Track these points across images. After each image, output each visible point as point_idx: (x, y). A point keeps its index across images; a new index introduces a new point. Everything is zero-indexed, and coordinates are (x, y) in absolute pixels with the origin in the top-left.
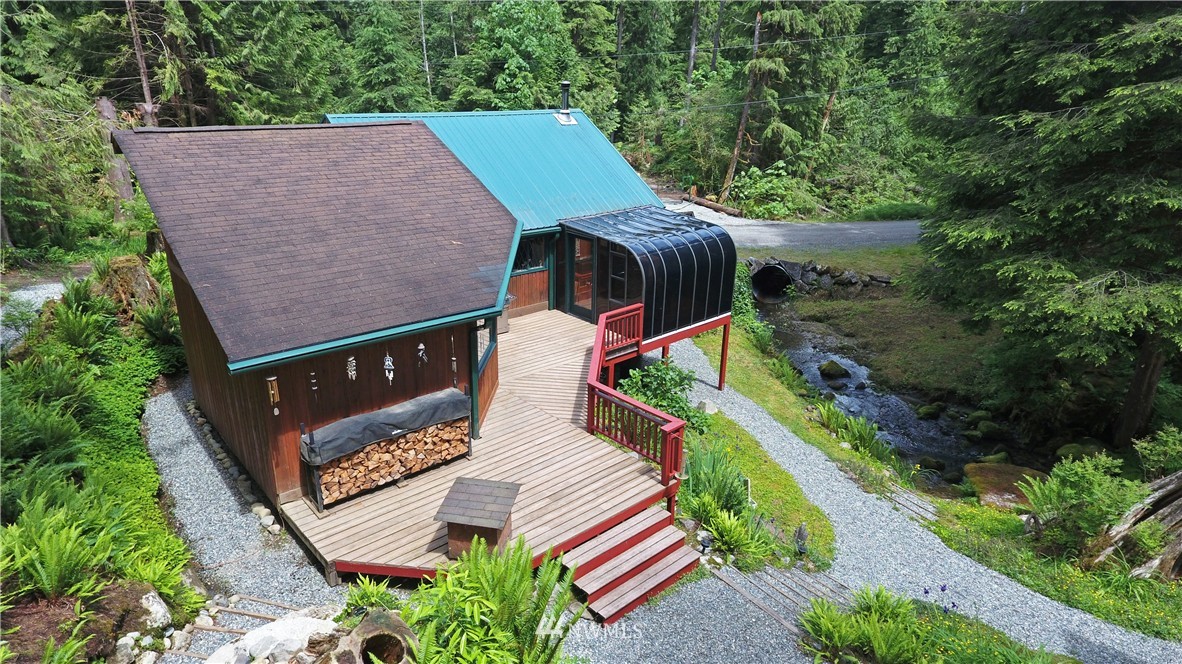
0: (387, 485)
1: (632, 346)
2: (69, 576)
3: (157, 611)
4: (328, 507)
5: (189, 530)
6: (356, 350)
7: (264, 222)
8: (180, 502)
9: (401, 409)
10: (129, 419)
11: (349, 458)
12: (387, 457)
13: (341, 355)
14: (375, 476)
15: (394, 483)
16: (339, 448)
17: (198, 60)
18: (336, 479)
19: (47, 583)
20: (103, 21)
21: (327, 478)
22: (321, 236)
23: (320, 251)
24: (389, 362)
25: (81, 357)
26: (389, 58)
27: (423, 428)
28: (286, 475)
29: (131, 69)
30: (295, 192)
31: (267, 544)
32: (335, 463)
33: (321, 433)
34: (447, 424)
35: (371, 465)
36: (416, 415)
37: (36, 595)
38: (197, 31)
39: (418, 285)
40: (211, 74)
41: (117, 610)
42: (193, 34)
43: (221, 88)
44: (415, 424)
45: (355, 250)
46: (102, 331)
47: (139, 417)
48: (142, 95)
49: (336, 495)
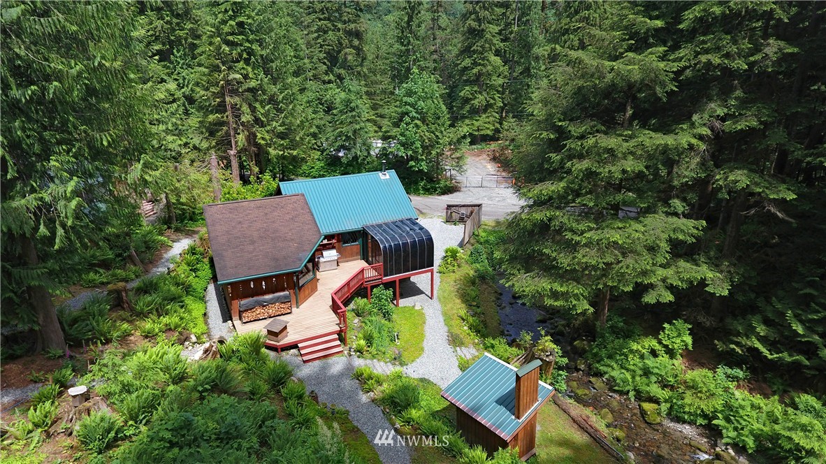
0: (262, 319)
1: (379, 279)
2: (177, 326)
3: (194, 339)
4: (244, 323)
5: (210, 326)
6: (253, 280)
7: (239, 238)
8: (210, 318)
9: (268, 297)
10: (201, 291)
11: (251, 309)
12: (263, 311)
13: (249, 281)
14: (259, 316)
15: (265, 319)
16: (247, 307)
17: (254, 129)
18: (248, 316)
19: (173, 328)
20: (217, 117)
21: (244, 315)
22: (253, 242)
23: (251, 248)
24: (263, 283)
25: (191, 270)
26: (353, 110)
27: (274, 303)
28: (235, 313)
29: (228, 134)
30: (250, 226)
31: (228, 331)
32: (246, 311)
33: (242, 302)
34: (282, 303)
35: (258, 313)
36: (272, 299)
37: (170, 329)
38: (255, 117)
39: (276, 260)
40: (259, 136)
41: (185, 337)
42: (253, 118)
43: (263, 142)
44: (272, 302)
45: (261, 248)
46: (198, 261)
47: (205, 291)
48: (232, 146)
49: (247, 320)
